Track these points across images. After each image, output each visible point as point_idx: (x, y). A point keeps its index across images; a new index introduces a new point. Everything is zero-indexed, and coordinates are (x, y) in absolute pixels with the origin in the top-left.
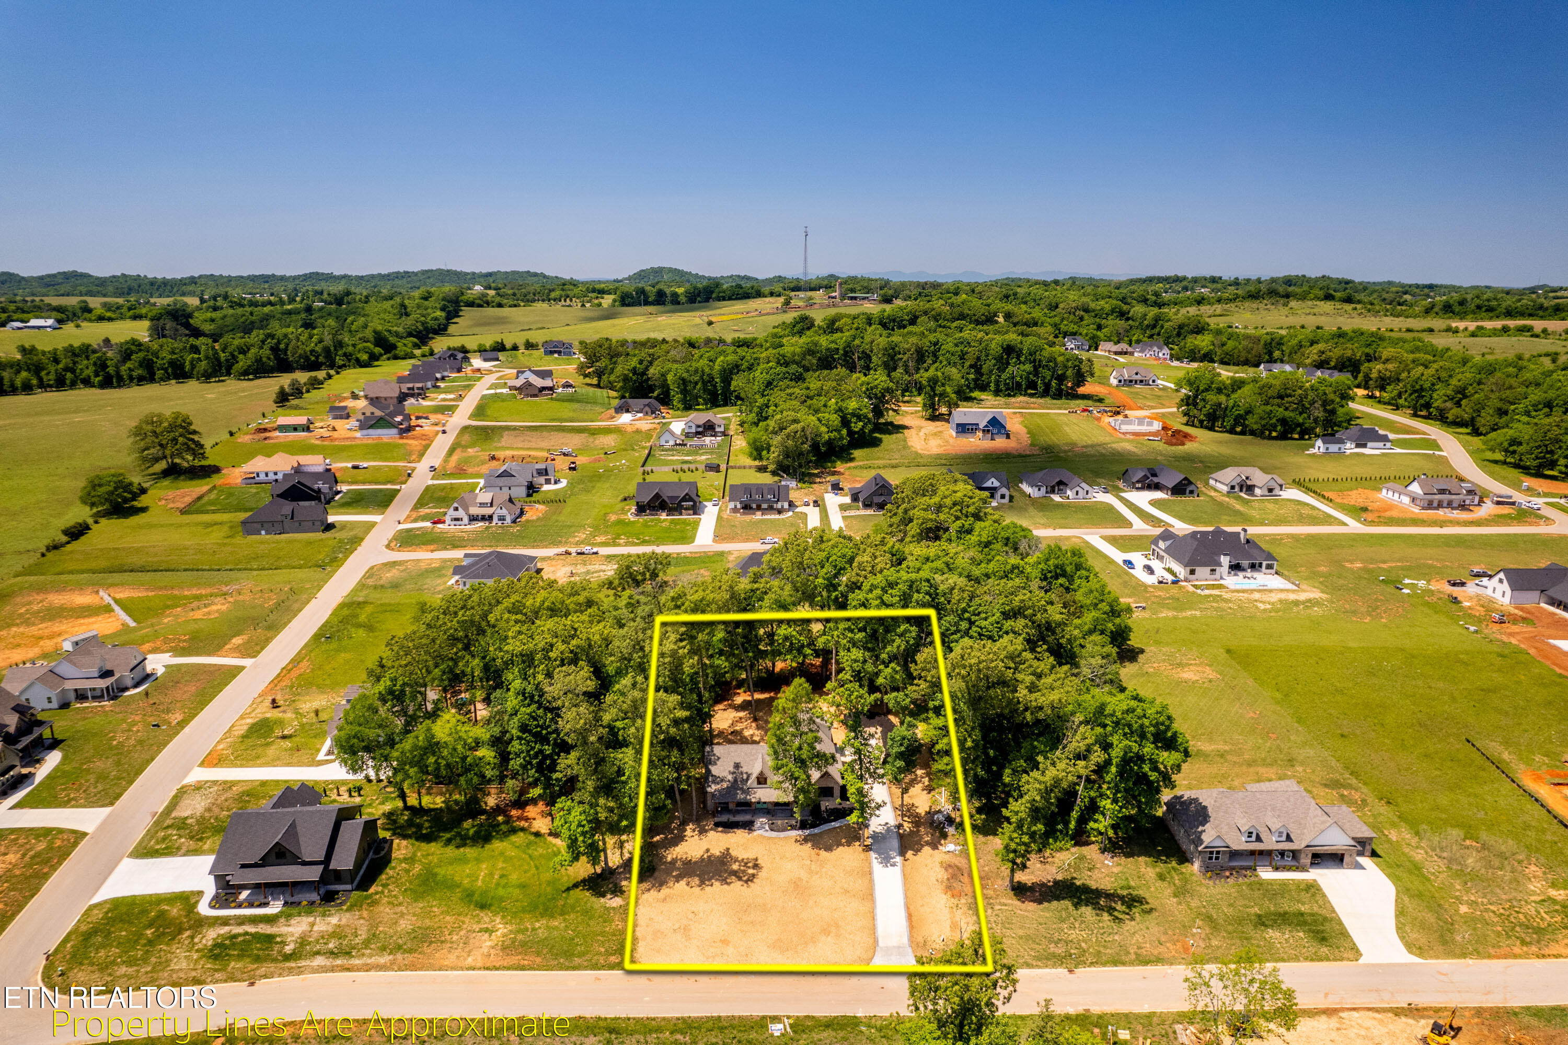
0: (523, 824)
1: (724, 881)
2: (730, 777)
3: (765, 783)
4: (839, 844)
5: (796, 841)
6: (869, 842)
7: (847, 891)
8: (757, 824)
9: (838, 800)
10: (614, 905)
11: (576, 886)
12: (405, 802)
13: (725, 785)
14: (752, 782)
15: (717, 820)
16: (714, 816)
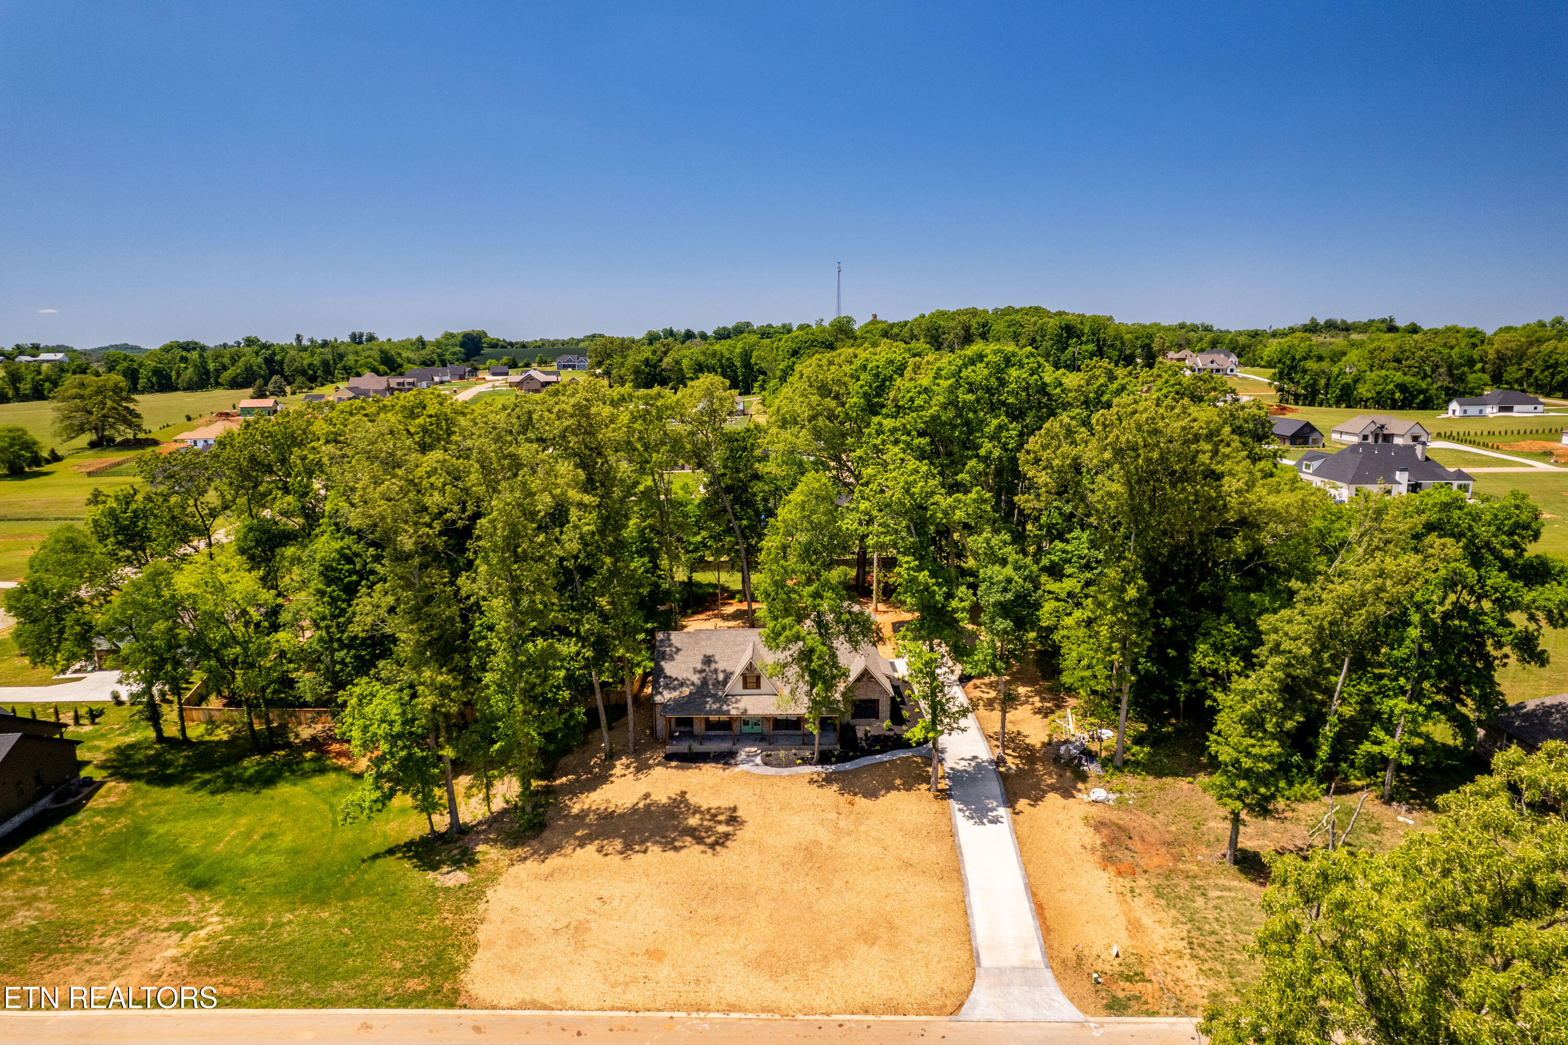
0: (343, 762)
1: (670, 845)
2: (696, 678)
3: (758, 686)
4: (890, 787)
5: (811, 781)
6: (944, 784)
7: (908, 865)
8: (742, 755)
9: (887, 723)
10: (450, 884)
11: (391, 852)
12: (159, 731)
13: (686, 691)
14: (735, 684)
15: (670, 749)
16: (665, 743)
